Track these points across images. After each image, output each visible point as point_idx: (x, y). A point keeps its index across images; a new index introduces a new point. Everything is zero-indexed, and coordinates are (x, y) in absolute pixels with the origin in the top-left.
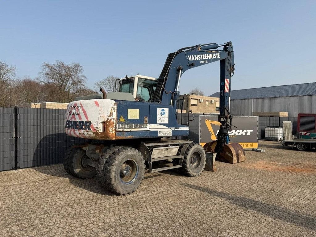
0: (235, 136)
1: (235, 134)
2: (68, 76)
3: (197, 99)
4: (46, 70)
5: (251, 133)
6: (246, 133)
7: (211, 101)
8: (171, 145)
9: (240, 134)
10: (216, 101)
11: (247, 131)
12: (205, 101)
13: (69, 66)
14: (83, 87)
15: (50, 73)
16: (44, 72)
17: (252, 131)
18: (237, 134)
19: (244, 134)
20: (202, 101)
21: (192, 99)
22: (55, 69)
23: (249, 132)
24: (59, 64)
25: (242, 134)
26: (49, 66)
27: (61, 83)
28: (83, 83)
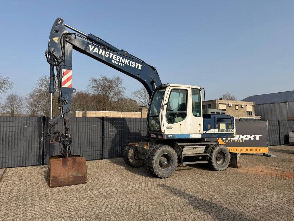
0: (243, 141)
1: (242, 139)
2: (110, 88)
3: (226, 104)
4: (93, 84)
5: (260, 137)
6: (255, 137)
7: (241, 105)
8: (198, 145)
9: (248, 139)
10: (247, 105)
11: (256, 135)
12: (234, 106)
13: (111, 79)
14: (122, 97)
15: (96, 86)
16: (92, 85)
17: (261, 135)
18: (244, 139)
19: (252, 139)
20: (231, 106)
21: (219, 104)
22: (100, 83)
23: (258, 137)
24: (103, 78)
25: (250, 139)
26: (95, 80)
27: (105, 94)
28: (122, 94)
